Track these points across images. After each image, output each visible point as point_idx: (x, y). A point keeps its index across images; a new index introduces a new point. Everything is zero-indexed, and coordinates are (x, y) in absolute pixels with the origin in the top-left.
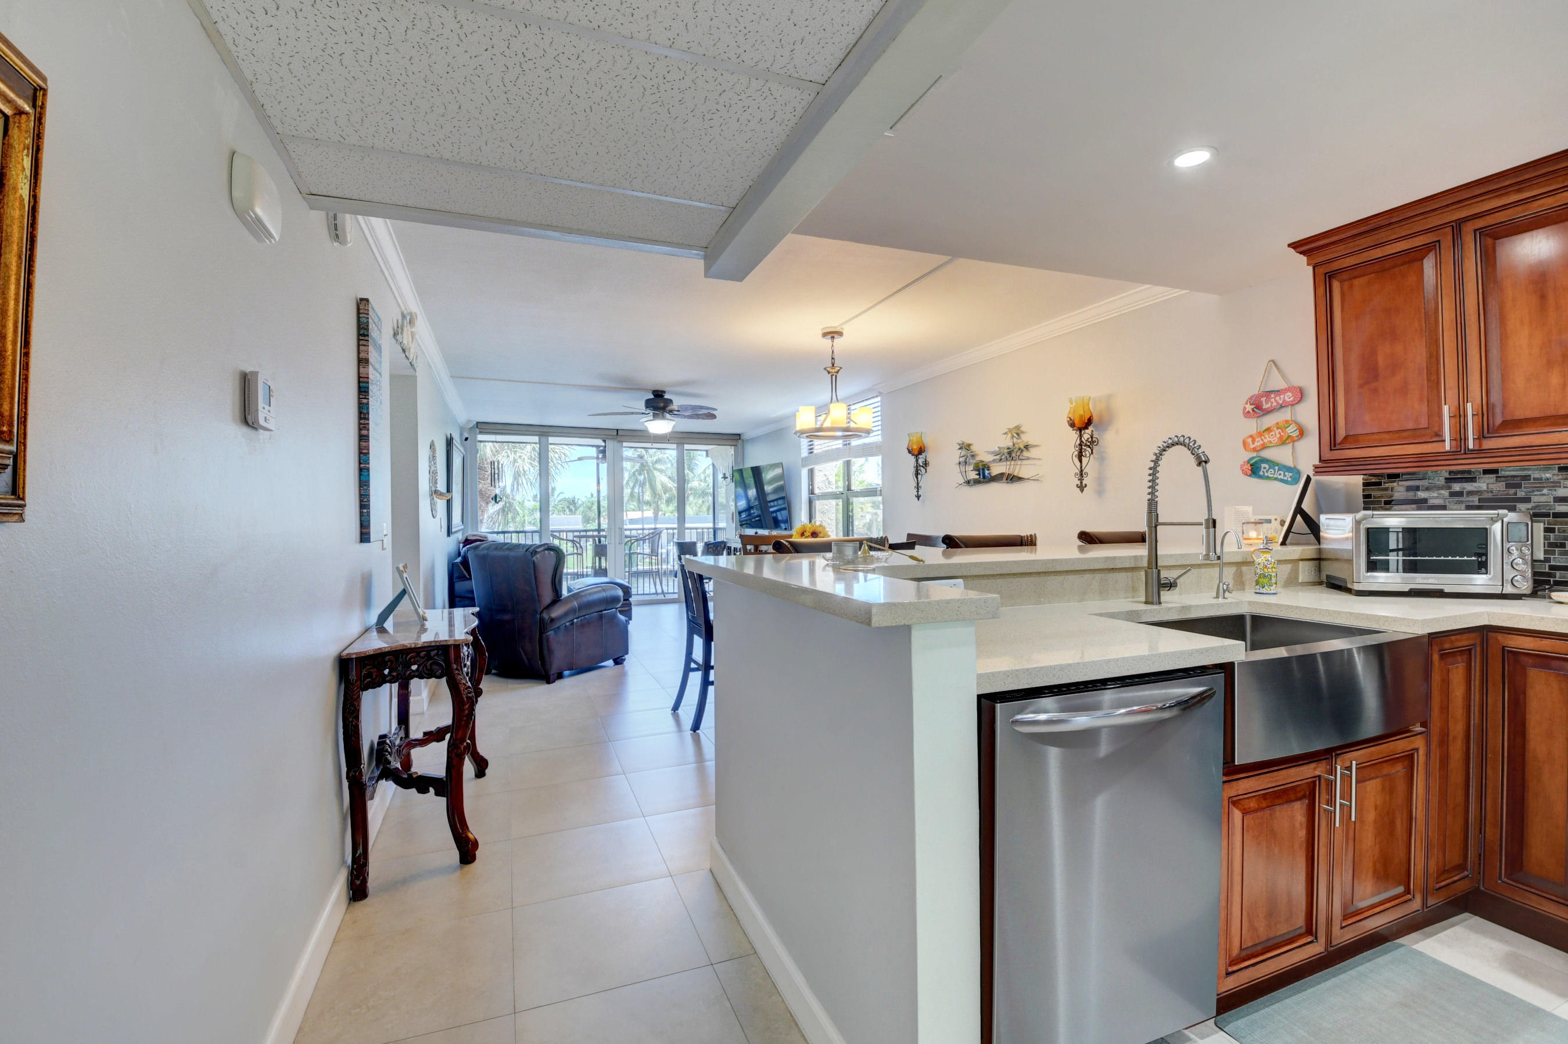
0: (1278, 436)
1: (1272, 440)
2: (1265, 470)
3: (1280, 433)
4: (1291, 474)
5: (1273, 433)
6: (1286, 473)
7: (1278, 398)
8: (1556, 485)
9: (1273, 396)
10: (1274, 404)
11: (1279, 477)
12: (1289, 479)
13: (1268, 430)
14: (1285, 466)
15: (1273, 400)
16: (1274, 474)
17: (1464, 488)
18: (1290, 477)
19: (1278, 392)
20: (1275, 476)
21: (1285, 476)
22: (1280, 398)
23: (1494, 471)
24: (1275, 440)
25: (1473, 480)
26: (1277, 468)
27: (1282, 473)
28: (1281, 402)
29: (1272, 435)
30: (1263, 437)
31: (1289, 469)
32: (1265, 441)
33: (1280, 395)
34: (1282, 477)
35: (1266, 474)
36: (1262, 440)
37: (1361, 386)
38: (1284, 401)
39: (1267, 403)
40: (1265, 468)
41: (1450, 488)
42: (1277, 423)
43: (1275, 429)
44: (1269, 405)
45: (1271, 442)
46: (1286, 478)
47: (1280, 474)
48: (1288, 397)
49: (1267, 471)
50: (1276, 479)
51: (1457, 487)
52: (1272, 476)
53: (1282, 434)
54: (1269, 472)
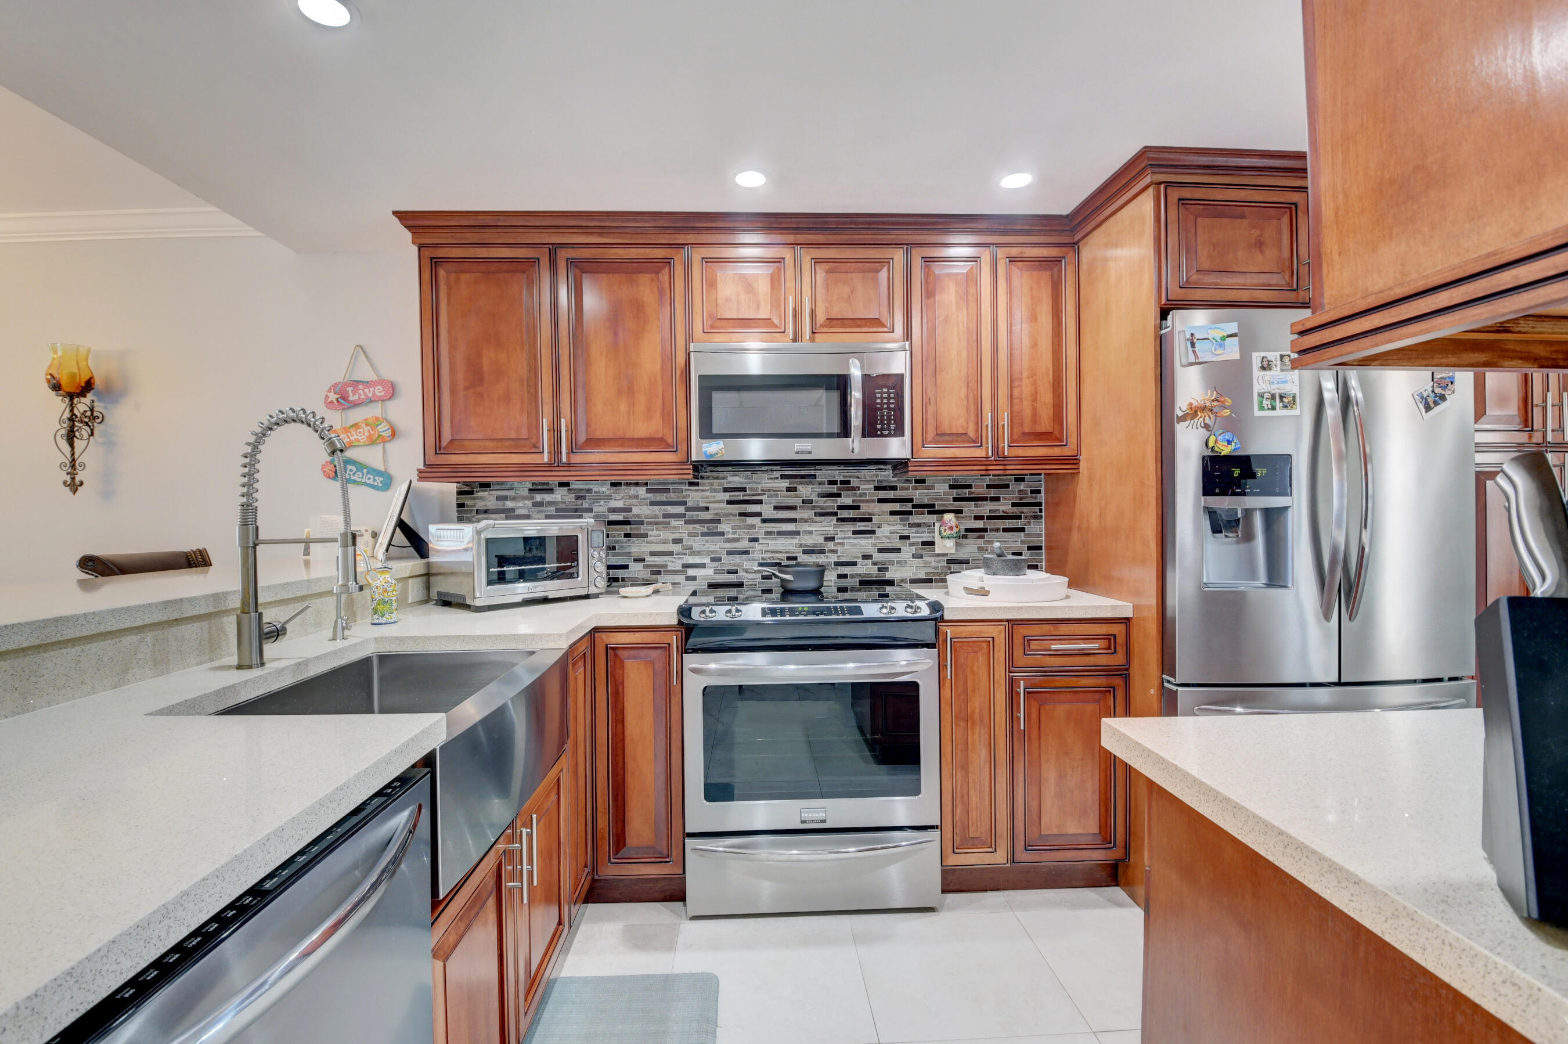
0: (367, 434)
1: (360, 438)
2: (351, 473)
3: (369, 431)
4: (381, 479)
5: (362, 430)
6: (377, 478)
7: (366, 390)
8: (609, 497)
9: (361, 387)
10: (363, 397)
11: (368, 482)
12: (380, 485)
13: (356, 426)
14: (375, 470)
15: (361, 392)
16: (362, 478)
17: (543, 499)
18: (381, 482)
19: (367, 384)
20: (364, 481)
21: (374, 480)
22: (370, 391)
23: (567, 484)
24: (363, 438)
25: (551, 491)
26: (365, 471)
27: (372, 477)
28: (370, 395)
29: (360, 433)
30: (349, 434)
31: (379, 473)
32: (352, 438)
33: (369, 387)
34: (371, 482)
35: (353, 478)
36: (348, 437)
37: (467, 389)
38: (374, 394)
39: (354, 394)
40: (351, 470)
41: (533, 498)
42: (366, 420)
43: (364, 425)
44: (356, 397)
45: (358, 440)
46: (375, 484)
47: (369, 479)
48: (379, 391)
49: (354, 474)
50: (365, 484)
51: (538, 497)
52: (360, 480)
53: (372, 432)
54: (356, 476)
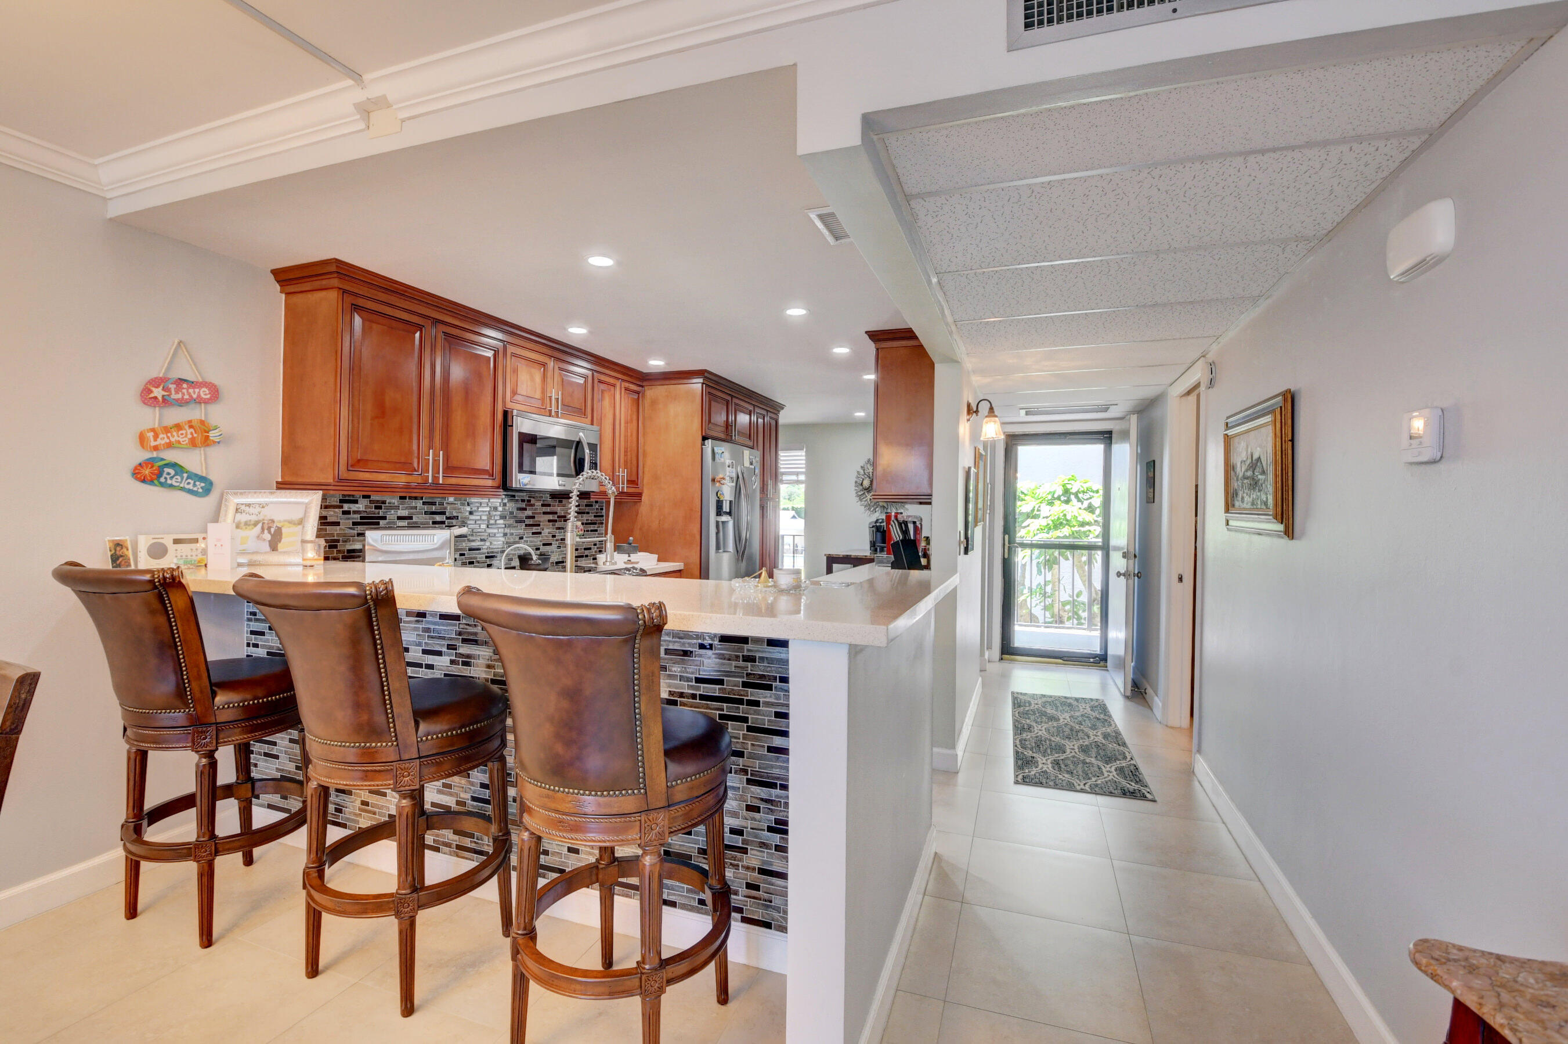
0: (190, 436)
1: (181, 440)
2: (168, 477)
3: (192, 434)
4: (203, 485)
5: (184, 432)
6: (198, 483)
7: (191, 391)
9: (185, 386)
10: (186, 397)
11: (187, 487)
12: (200, 490)
13: (178, 427)
14: (196, 475)
15: (185, 391)
16: (181, 482)
17: (350, 508)
18: (202, 488)
19: (192, 384)
20: (182, 485)
21: (195, 485)
22: (194, 392)
24: (185, 440)
25: (356, 502)
26: (185, 475)
27: (192, 482)
28: (195, 396)
29: (182, 434)
30: (169, 435)
31: (202, 479)
32: (173, 440)
33: (194, 388)
34: (190, 487)
35: (169, 482)
36: (168, 438)
37: (373, 419)
38: (199, 396)
39: (177, 393)
40: (169, 474)
41: (342, 507)
42: (190, 422)
43: (187, 427)
44: (179, 396)
45: (179, 442)
46: (195, 489)
47: (189, 483)
48: (205, 393)
49: (172, 478)
50: (182, 489)
51: (346, 507)
52: (177, 484)
53: (195, 435)
54: (174, 479)
